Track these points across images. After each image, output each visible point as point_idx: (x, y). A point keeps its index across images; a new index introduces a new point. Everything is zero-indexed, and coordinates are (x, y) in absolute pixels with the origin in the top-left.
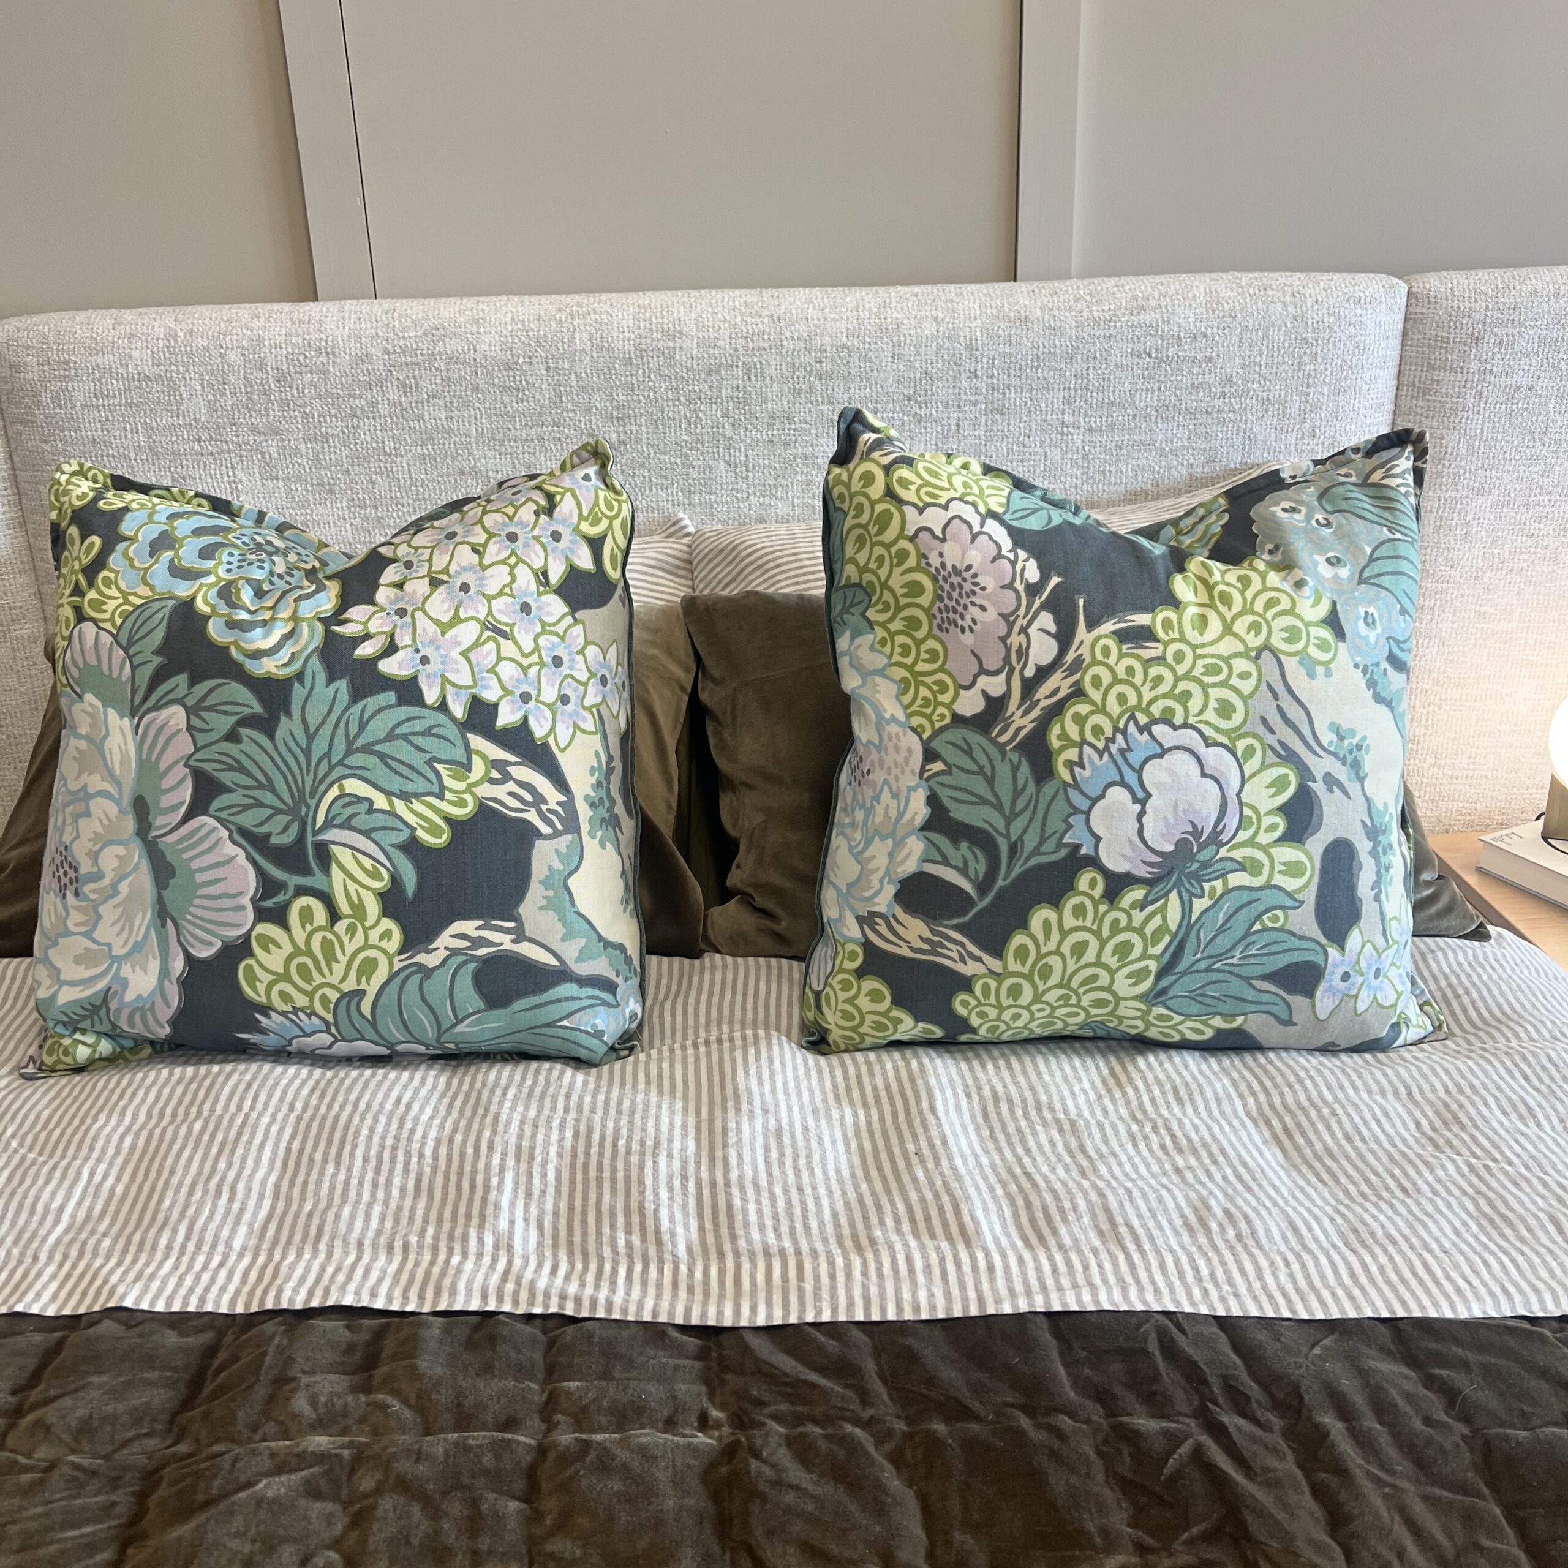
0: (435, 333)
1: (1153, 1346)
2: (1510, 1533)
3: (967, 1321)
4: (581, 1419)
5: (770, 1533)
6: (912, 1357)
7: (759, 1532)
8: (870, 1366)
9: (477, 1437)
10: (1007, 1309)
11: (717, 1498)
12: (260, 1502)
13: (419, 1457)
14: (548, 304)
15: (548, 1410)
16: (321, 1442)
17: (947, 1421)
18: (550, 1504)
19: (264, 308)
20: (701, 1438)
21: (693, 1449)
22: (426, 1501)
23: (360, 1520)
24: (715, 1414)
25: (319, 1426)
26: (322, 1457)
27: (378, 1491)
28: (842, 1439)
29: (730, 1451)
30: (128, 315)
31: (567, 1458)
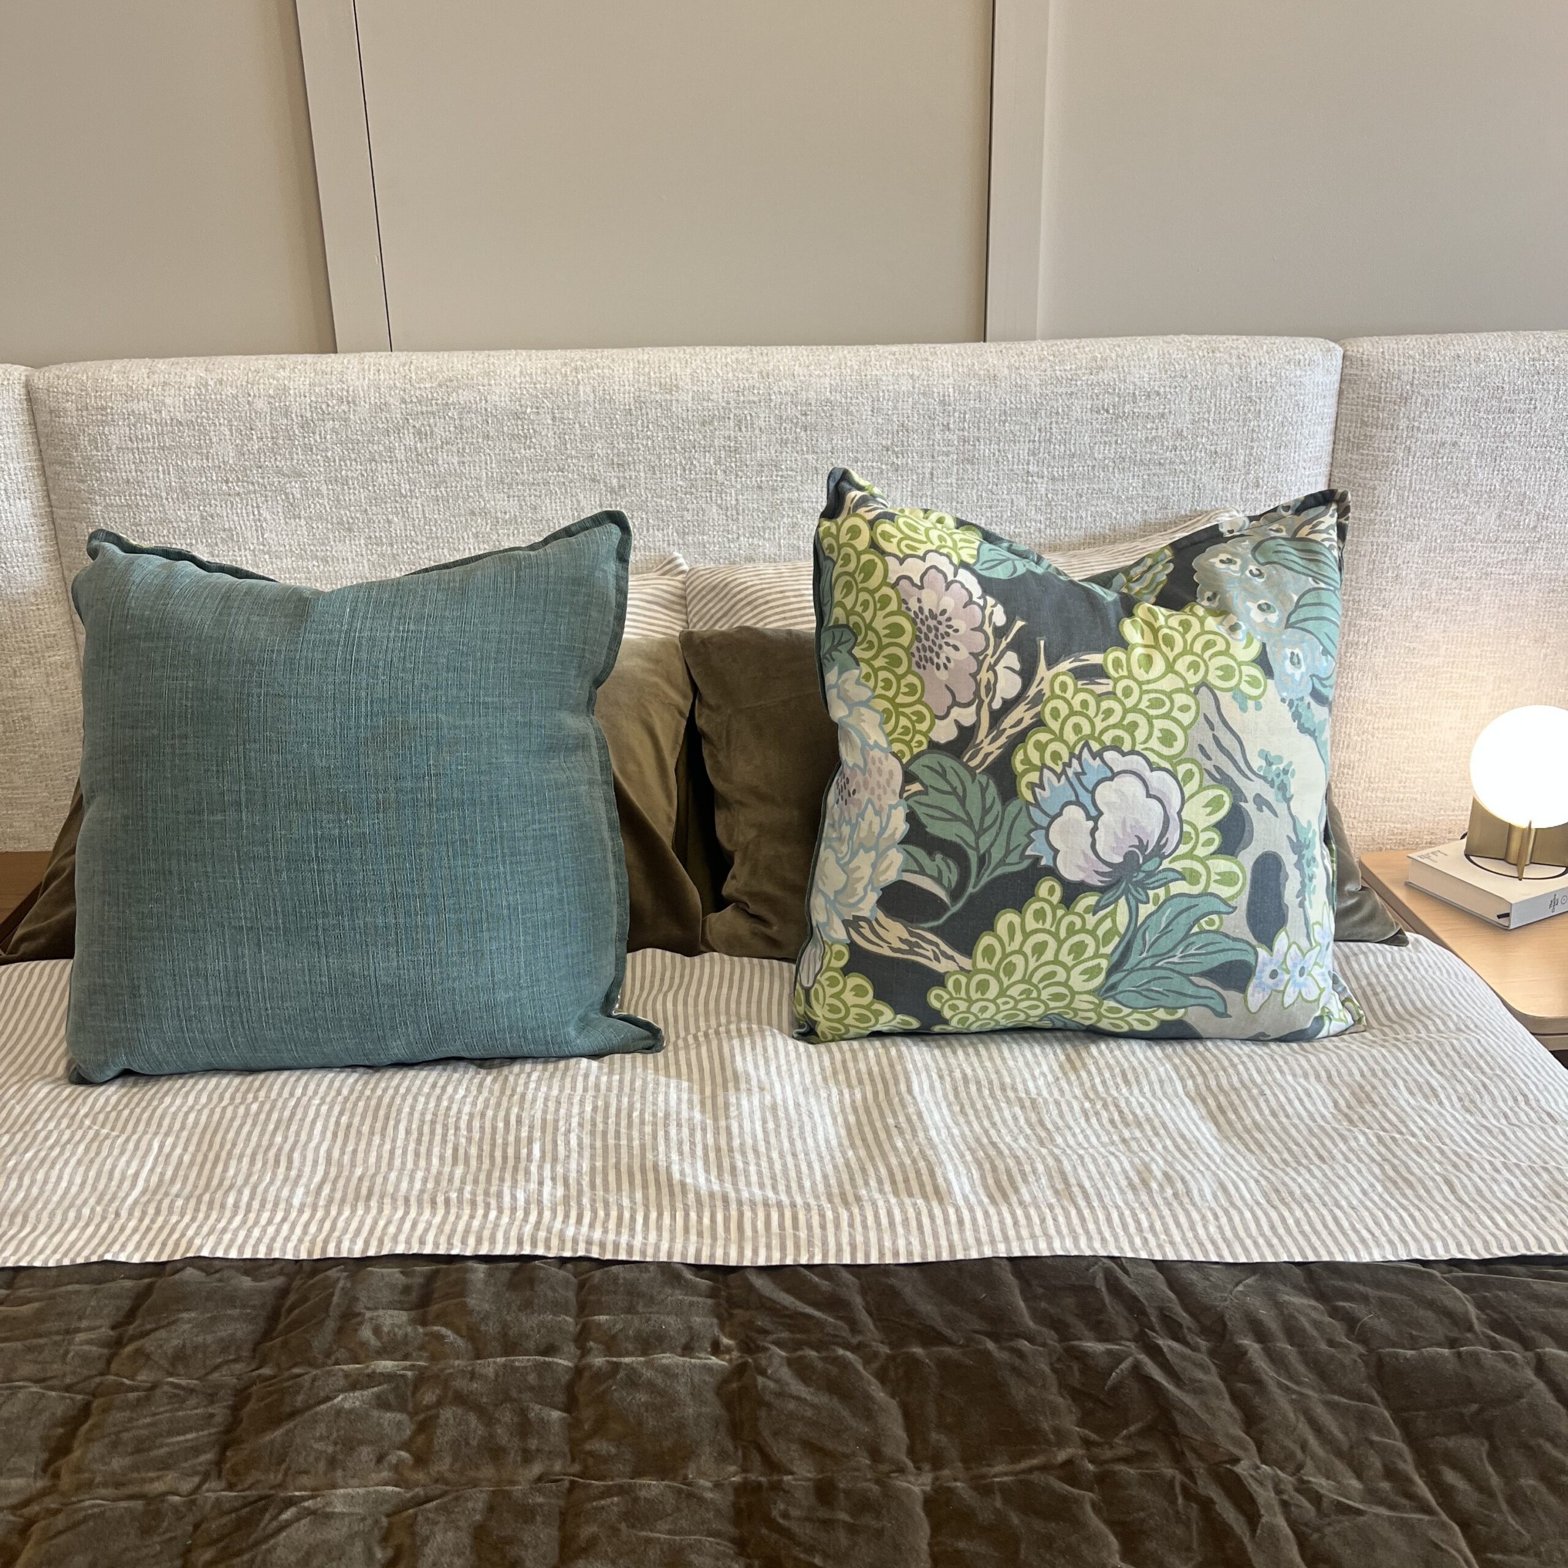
0: (449, 384)
1: (1100, 1284)
2: (1397, 1432)
3: (939, 1264)
4: (611, 1345)
5: (776, 1434)
6: (894, 1294)
7: (766, 1433)
8: (858, 1301)
9: (521, 1361)
10: (974, 1255)
11: (728, 1406)
12: (339, 1412)
13: (473, 1376)
14: (554, 358)
15: (582, 1338)
16: (386, 1365)
17: (924, 1345)
18: (588, 1414)
19: (290, 360)
20: (714, 1360)
21: (709, 1369)
22: (481, 1411)
23: (426, 1426)
24: (726, 1341)
25: (383, 1352)
26: (389, 1377)
27: (439, 1404)
28: (836, 1360)
29: (740, 1370)
30: (161, 365)
31: (599, 1377)
